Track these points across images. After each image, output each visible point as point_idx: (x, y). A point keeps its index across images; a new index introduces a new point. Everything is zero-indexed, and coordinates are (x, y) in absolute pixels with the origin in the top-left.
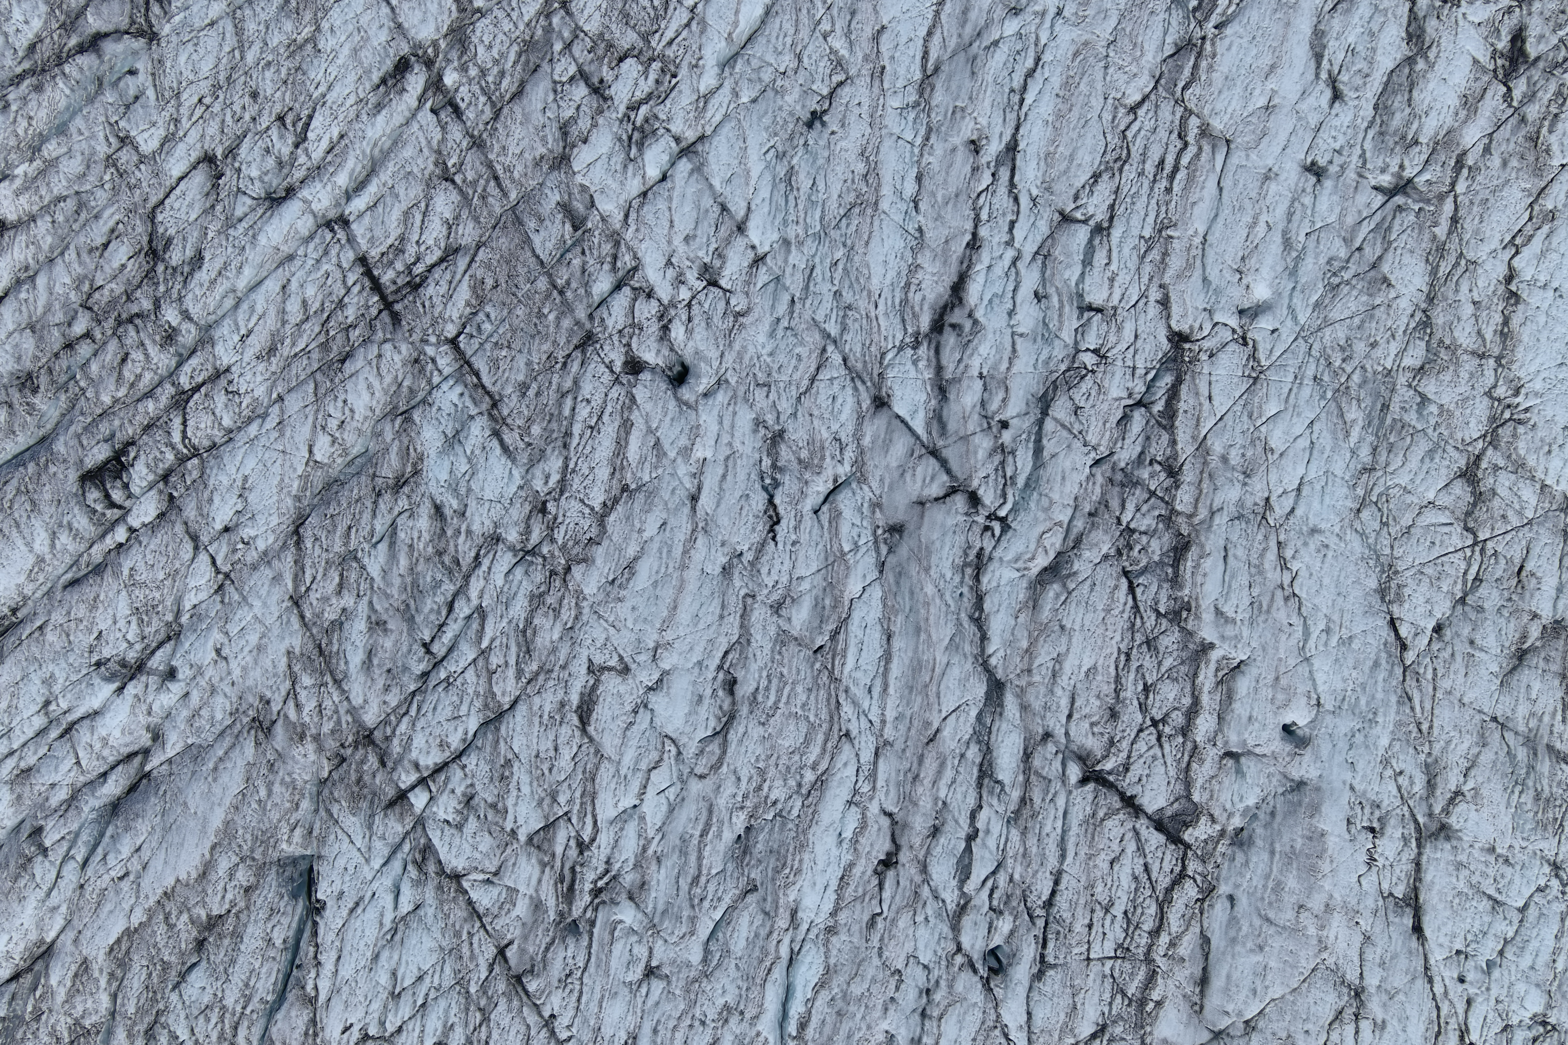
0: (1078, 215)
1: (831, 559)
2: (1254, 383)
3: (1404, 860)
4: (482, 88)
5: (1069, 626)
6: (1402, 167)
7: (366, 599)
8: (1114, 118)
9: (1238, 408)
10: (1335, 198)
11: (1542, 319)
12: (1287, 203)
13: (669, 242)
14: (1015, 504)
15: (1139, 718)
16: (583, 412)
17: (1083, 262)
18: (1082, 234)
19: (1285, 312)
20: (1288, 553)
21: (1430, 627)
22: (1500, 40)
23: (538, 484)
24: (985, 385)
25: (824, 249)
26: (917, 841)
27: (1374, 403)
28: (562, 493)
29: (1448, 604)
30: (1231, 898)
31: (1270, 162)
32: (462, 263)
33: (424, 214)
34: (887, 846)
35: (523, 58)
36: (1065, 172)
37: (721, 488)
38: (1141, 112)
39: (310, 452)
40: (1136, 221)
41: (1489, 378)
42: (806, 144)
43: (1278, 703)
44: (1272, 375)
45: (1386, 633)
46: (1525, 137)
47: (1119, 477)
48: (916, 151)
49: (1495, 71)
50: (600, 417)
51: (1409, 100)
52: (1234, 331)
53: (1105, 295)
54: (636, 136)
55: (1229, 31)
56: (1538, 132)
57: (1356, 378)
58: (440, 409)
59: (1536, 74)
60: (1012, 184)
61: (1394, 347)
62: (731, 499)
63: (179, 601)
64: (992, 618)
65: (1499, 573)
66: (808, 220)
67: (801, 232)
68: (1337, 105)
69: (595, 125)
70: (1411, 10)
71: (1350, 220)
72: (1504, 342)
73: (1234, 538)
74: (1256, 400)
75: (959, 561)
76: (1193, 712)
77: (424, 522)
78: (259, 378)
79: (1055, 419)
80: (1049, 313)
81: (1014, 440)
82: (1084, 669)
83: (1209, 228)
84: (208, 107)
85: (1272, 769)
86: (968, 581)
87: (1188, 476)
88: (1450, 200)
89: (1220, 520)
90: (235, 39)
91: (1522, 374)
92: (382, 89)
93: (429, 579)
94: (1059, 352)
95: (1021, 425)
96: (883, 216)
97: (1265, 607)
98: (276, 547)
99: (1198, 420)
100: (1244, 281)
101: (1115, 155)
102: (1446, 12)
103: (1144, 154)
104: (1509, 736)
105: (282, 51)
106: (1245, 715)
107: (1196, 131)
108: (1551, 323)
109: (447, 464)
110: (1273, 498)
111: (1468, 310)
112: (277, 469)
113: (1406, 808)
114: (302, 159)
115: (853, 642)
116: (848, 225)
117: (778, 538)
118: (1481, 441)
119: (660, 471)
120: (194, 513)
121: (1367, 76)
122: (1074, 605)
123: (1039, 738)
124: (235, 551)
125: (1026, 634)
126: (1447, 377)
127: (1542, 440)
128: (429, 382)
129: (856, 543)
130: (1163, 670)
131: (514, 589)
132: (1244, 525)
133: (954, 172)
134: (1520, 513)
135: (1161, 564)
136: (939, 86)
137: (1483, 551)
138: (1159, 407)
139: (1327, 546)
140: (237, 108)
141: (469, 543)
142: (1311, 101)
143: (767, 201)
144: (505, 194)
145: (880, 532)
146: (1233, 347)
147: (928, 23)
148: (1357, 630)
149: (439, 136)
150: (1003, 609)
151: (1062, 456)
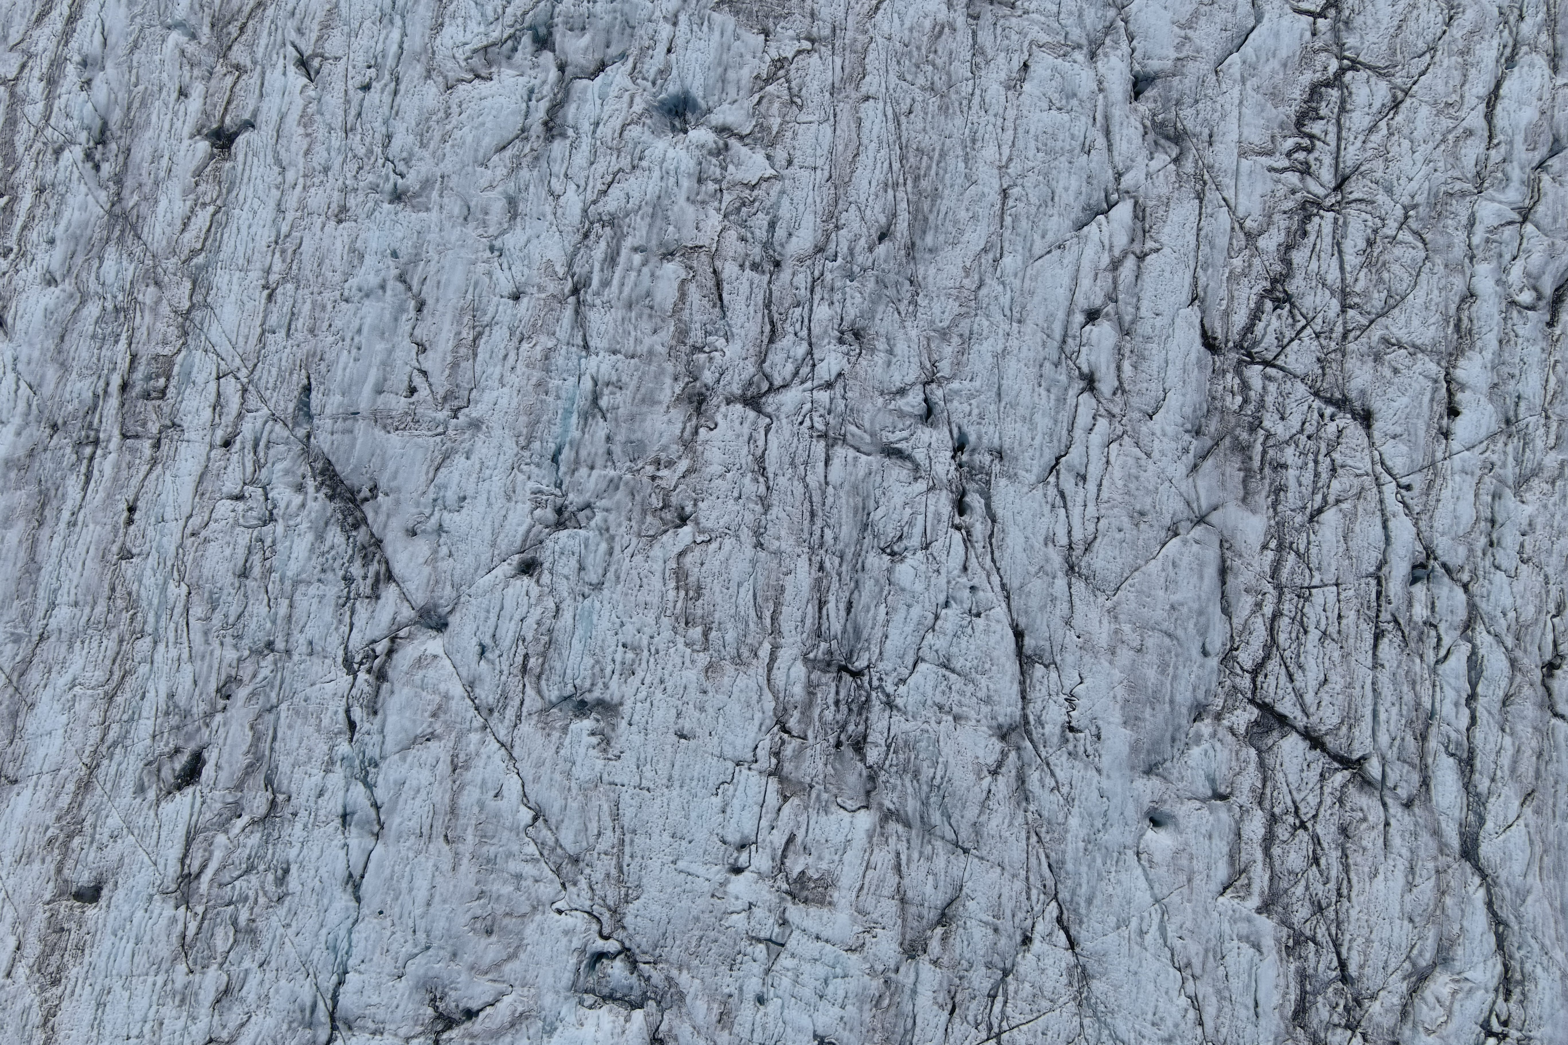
3: (1039, 702)
15: (1320, 830)
26: (1526, 690)
30: (1205, 653)
34: (1556, 684)
43: (1185, 855)
76: (1268, 841)
82: (1381, 877)
85: (1181, 785)
104: (950, 835)
106: (1216, 840)
113: (1043, 754)
123: (1417, 802)
130: (1303, 882)
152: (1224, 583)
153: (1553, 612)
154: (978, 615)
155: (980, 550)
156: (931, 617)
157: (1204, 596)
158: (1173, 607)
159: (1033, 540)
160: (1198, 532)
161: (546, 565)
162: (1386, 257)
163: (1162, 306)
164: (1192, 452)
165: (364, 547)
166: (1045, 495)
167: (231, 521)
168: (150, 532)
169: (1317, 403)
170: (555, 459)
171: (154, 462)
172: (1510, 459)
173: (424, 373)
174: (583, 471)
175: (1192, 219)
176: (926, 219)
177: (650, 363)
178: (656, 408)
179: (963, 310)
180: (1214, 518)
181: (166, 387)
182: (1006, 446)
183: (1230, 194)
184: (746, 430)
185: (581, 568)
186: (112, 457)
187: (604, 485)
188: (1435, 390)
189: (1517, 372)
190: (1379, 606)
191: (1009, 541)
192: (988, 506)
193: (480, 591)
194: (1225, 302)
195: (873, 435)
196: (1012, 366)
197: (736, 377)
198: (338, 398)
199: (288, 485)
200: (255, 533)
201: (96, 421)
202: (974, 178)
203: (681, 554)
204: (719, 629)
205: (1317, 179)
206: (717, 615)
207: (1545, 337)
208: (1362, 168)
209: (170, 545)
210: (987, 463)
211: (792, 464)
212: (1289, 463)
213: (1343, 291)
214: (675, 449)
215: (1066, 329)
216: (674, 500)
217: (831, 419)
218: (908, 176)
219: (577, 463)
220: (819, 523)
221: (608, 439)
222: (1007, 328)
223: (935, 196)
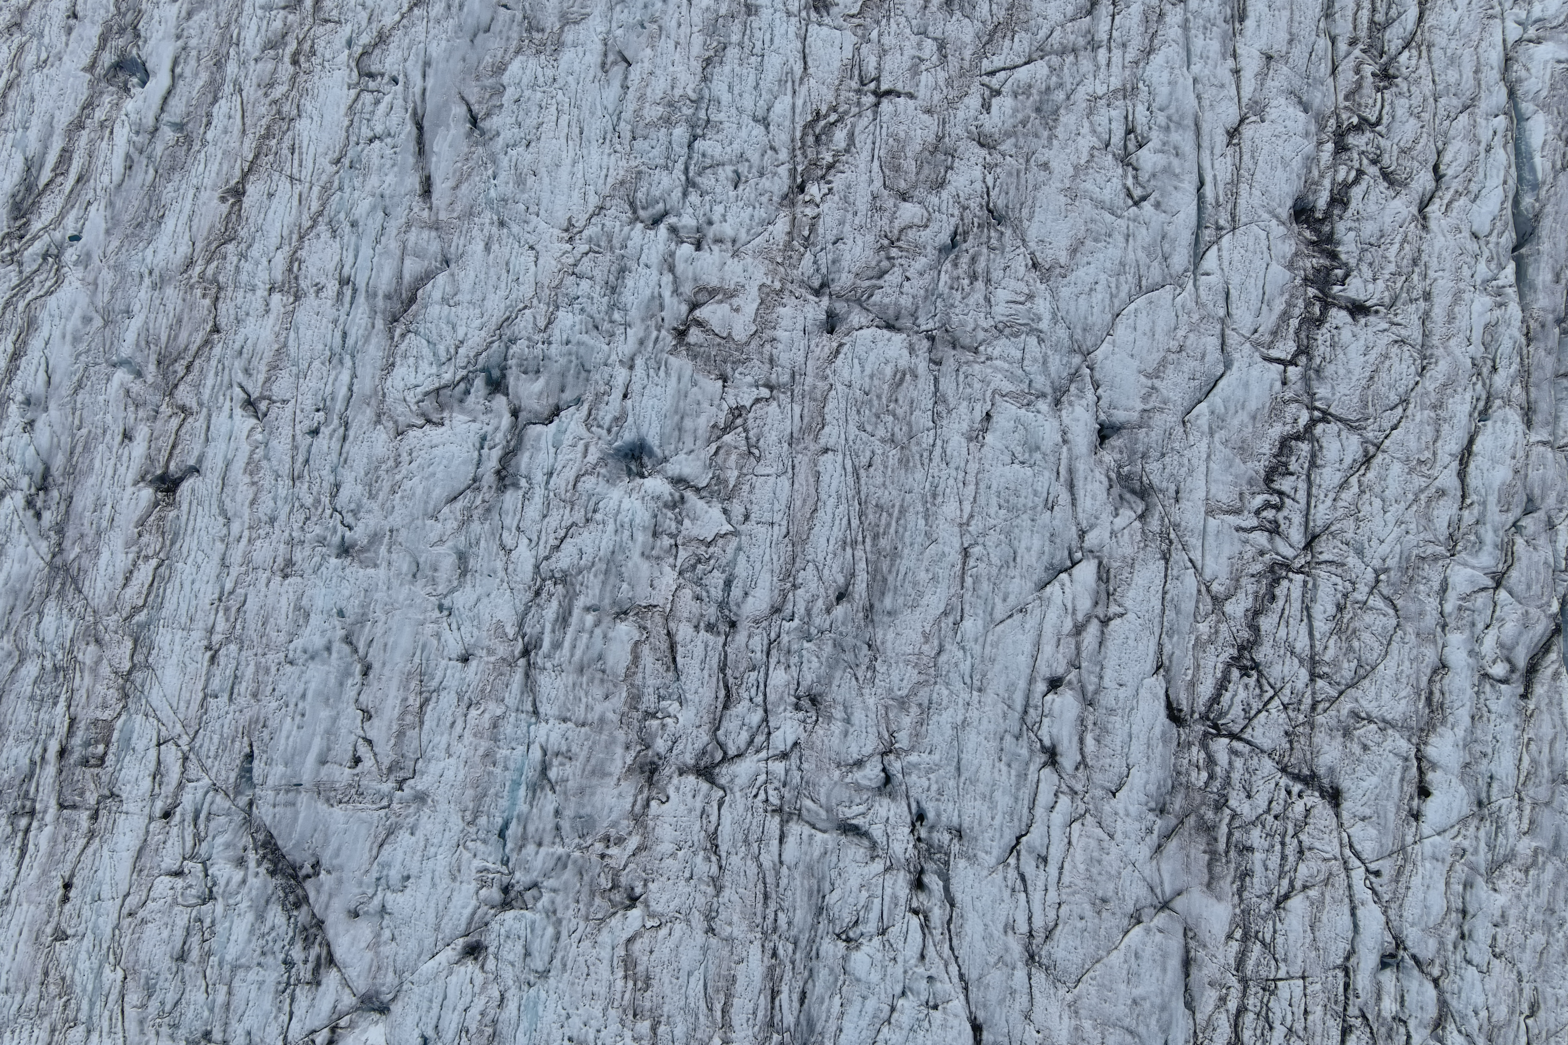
152: (1187, 975)
153: (1527, 1013)
154: (936, 1007)
155: (938, 937)
156: (887, 1009)
157: (1166, 990)
158: (1135, 1002)
159: (992, 928)
160: (1161, 919)
161: (492, 949)
162: (1356, 624)
163: (1126, 677)
164: (1156, 833)
165: (305, 929)
166: (1005, 878)
167: (169, 899)
168: (86, 912)
169: (1284, 781)
170: (502, 834)
171: (91, 835)
172: (1483, 845)
173: (370, 742)
174: (531, 848)
175: (1157, 582)
176: (885, 580)
177: (600, 732)
178: (607, 780)
179: (923, 678)
180: (1179, 904)
181: (105, 753)
182: (965, 825)
183: (1196, 555)
184: (699, 804)
185: (527, 954)
186: (48, 830)
187: (551, 864)
188: (1405, 769)
189: (1490, 751)
190: (1347, 998)
191: (968, 928)
192: (947, 889)
193: (423, 979)
194: (1190, 672)
195: (829, 810)
196: (971, 739)
197: (689, 746)
198: (280, 769)
199: (229, 860)
200: (194, 913)
201: (32, 790)
202: (935, 536)
203: (630, 941)
204: (668, 1023)
205: (1286, 539)
206: (666, 1008)
207: (1519, 712)
208: (1333, 528)
209: (106, 926)
210: (946, 842)
211: (746, 841)
212: (1255, 845)
213: (1312, 658)
214: (626, 824)
215: (1027, 698)
216: (624, 880)
217: (785, 791)
218: (867, 533)
219: (524, 840)
220: (773, 906)
221: (557, 813)
222: (967, 697)
223: (895, 554)
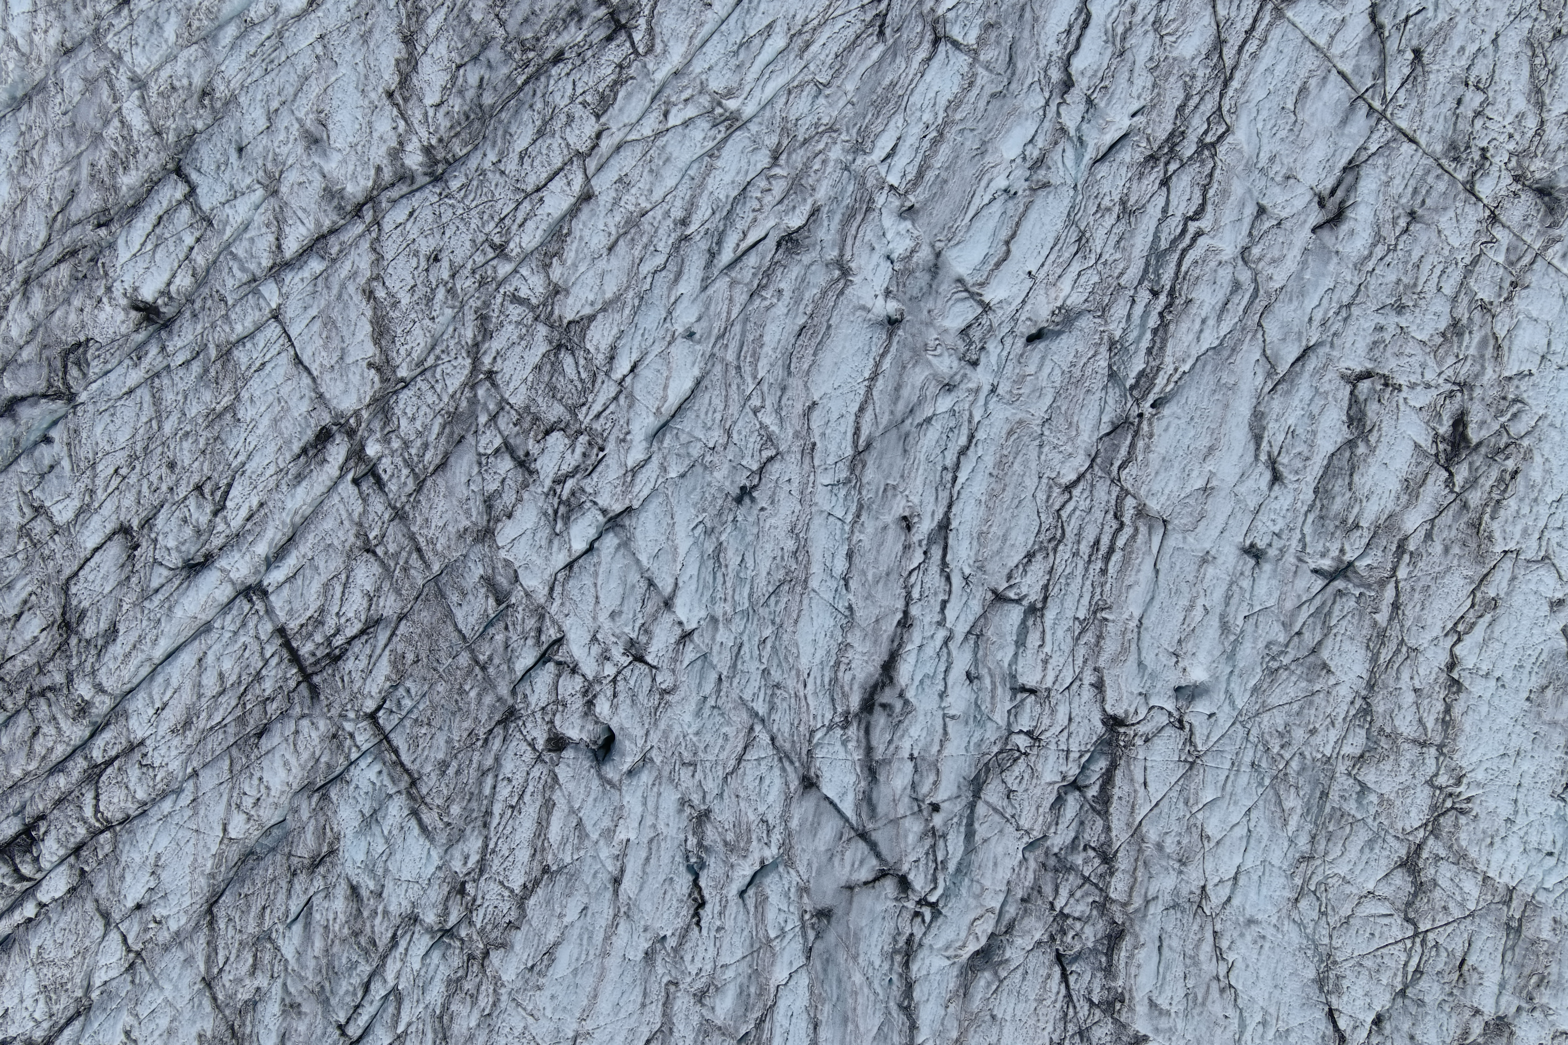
0: (1012, 595)
1: (757, 946)
2: (1191, 768)
4: (405, 460)
5: (1000, 1016)
6: (1342, 551)
7: (280, 981)
8: (1049, 497)
9: (1174, 794)
10: (1274, 582)
11: (1484, 709)
12: (1225, 587)
13: (594, 618)
14: (946, 889)
16: (504, 791)
17: (1016, 642)
18: (1015, 614)
19: (1222, 696)
20: (1224, 944)
21: (1369, 1020)
22: (1441, 425)
23: (457, 865)
24: (915, 767)
25: (752, 627)
27: (1313, 790)
28: (482, 872)
29: (1388, 997)
31: (1207, 546)
32: (383, 636)
33: (345, 586)
35: (447, 430)
36: (998, 552)
37: (644, 872)
38: (1076, 492)
39: (225, 830)
40: (1070, 602)
41: (1431, 766)
42: (735, 520)
44: (1208, 760)
45: (1324, 1026)
46: (1467, 523)
47: (1052, 862)
48: (847, 528)
49: (1437, 455)
50: (521, 797)
51: (1350, 484)
52: (1170, 714)
53: (1038, 677)
54: (562, 510)
55: (1166, 411)
56: (1480, 519)
57: (1295, 765)
58: (357, 787)
59: (1478, 460)
60: (944, 564)
61: (1333, 735)
62: (654, 883)
63: (89, 976)
64: (921, 1007)
65: (1440, 966)
66: (737, 598)
67: (729, 609)
68: (1276, 487)
69: (520, 500)
70: (1352, 393)
71: (1289, 605)
72: (1446, 731)
73: (1169, 928)
74: (1193, 786)
75: (888, 948)
77: (340, 904)
78: (174, 752)
79: (987, 803)
80: (981, 695)
81: (945, 824)
83: (1145, 611)
84: (124, 478)
86: (897, 968)
87: (1123, 863)
88: (1391, 586)
89: (1155, 909)
90: (152, 409)
91: (1464, 763)
92: (303, 459)
93: (344, 961)
94: (991, 734)
95: (952, 809)
96: (812, 595)
97: (1200, 1000)
98: (189, 927)
99: (1133, 807)
100: (1181, 665)
101: (1049, 535)
102: (1387, 396)
103: (1079, 534)
105: (200, 421)
107: (1132, 511)
108: (1493, 712)
109: (364, 845)
110: (1209, 887)
111: (1409, 698)
112: (190, 848)
114: (221, 527)
115: (778, 1031)
116: (777, 602)
117: (702, 923)
118: (1422, 830)
119: (582, 853)
120: (105, 891)
121: (1307, 459)
122: (1005, 994)
124: (147, 930)
125: (956, 1024)
126: (1387, 766)
127: (1484, 832)
128: (347, 757)
129: (782, 929)
131: (431, 973)
132: (1179, 915)
133: (885, 551)
134: (1462, 905)
135: (1094, 951)
136: (870, 463)
137: (1423, 942)
138: (1093, 792)
139: (1264, 937)
140: (154, 478)
141: (385, 924)
142: (1250, 483)
143: (695, 579)
144: (428, 566)
145: (807, 917)
146: (1169, 731)
147: (859, 399)
148: (1294, 1023)
149: (361, 509)
150: (932, 999)
151: (993, 841)
